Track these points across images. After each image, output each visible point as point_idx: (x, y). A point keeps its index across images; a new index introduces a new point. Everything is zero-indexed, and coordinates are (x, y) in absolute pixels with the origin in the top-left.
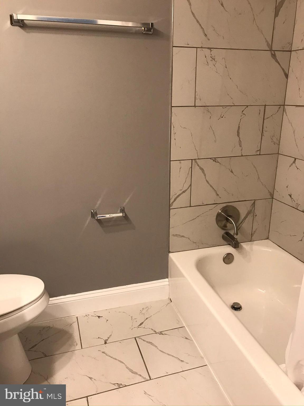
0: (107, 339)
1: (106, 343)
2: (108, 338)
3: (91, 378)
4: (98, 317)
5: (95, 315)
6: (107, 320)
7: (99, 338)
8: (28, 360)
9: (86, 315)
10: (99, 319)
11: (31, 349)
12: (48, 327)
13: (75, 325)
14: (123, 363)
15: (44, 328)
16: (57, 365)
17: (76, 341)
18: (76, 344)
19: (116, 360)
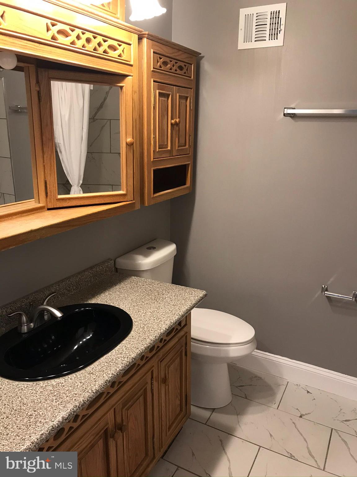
0: (304, 414)
1: (301, 417)
2: (306, 414)
3: (271, 435)
4: (307, 392)
5: (306, 389)
6: (314, 399)
7: (297, 409)
8: (231, 394)
9: (297, 385)
10: (307, 394)
11: (239, 387)
12: (259, 377)
13: (282, 388)
14: (306, 442)
15: (256, 377)
16: (251, 409)
17: (276, 400)
18: (274, 402)
19: (301, 436)
